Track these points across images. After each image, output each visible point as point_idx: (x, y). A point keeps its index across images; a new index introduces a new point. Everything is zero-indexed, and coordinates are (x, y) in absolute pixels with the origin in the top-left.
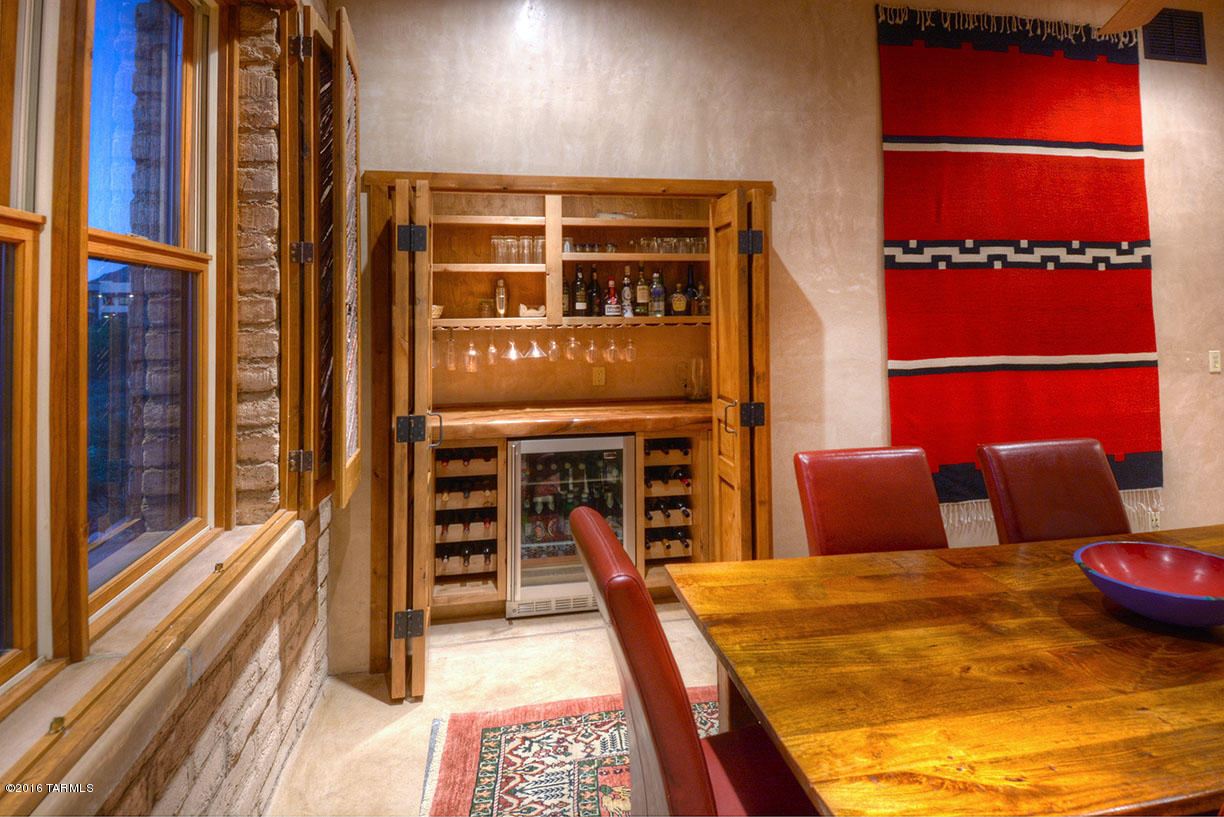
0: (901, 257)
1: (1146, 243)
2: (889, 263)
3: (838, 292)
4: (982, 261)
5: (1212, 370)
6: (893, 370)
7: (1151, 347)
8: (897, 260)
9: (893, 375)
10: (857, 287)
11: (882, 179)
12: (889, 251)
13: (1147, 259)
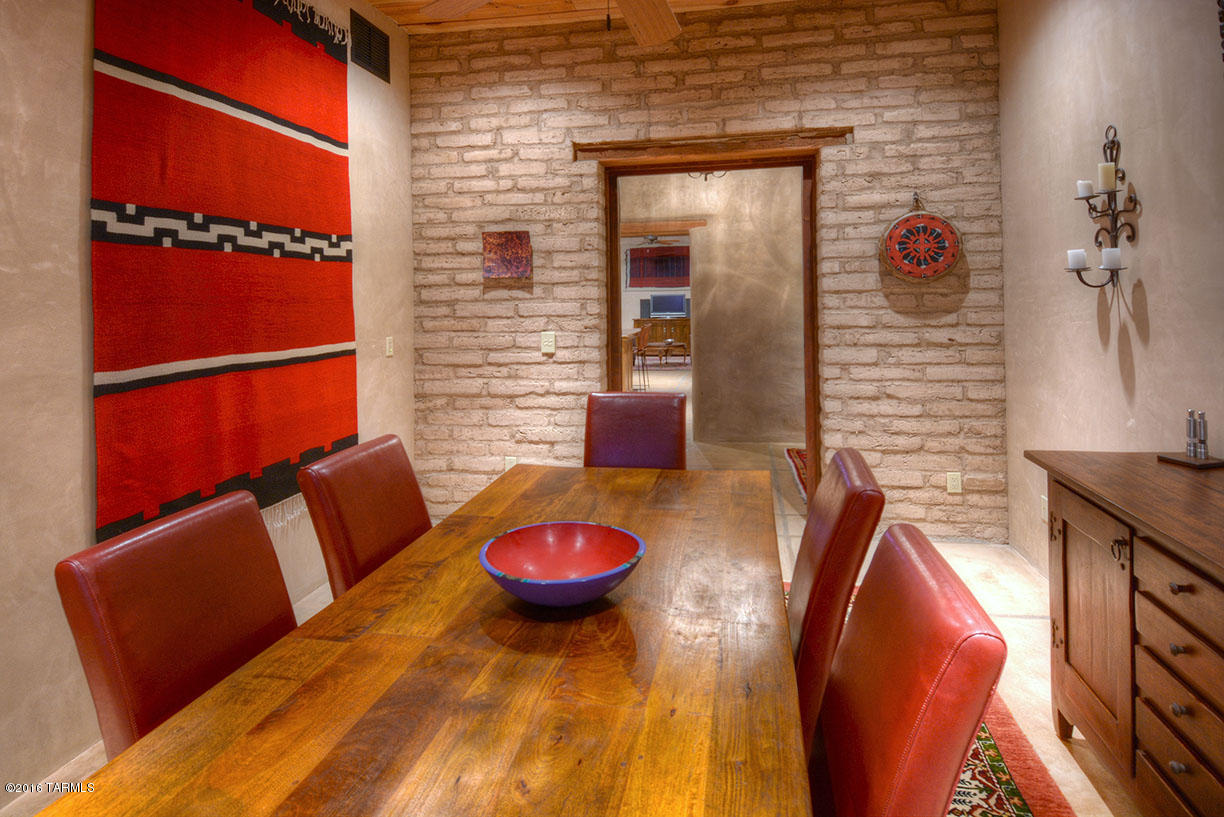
0: (115, 226)
1: (348, 237)
2: (97, 231)
3: (15, 270)
4: (211, 241)
5: (388, 354)
6: (99, 386)
7: (352, 338)
8: (109, 229)
9: (100, 393)
10: (47, 265)
11: (89, 110)
12: (98, 215)
13: (349, 252)
